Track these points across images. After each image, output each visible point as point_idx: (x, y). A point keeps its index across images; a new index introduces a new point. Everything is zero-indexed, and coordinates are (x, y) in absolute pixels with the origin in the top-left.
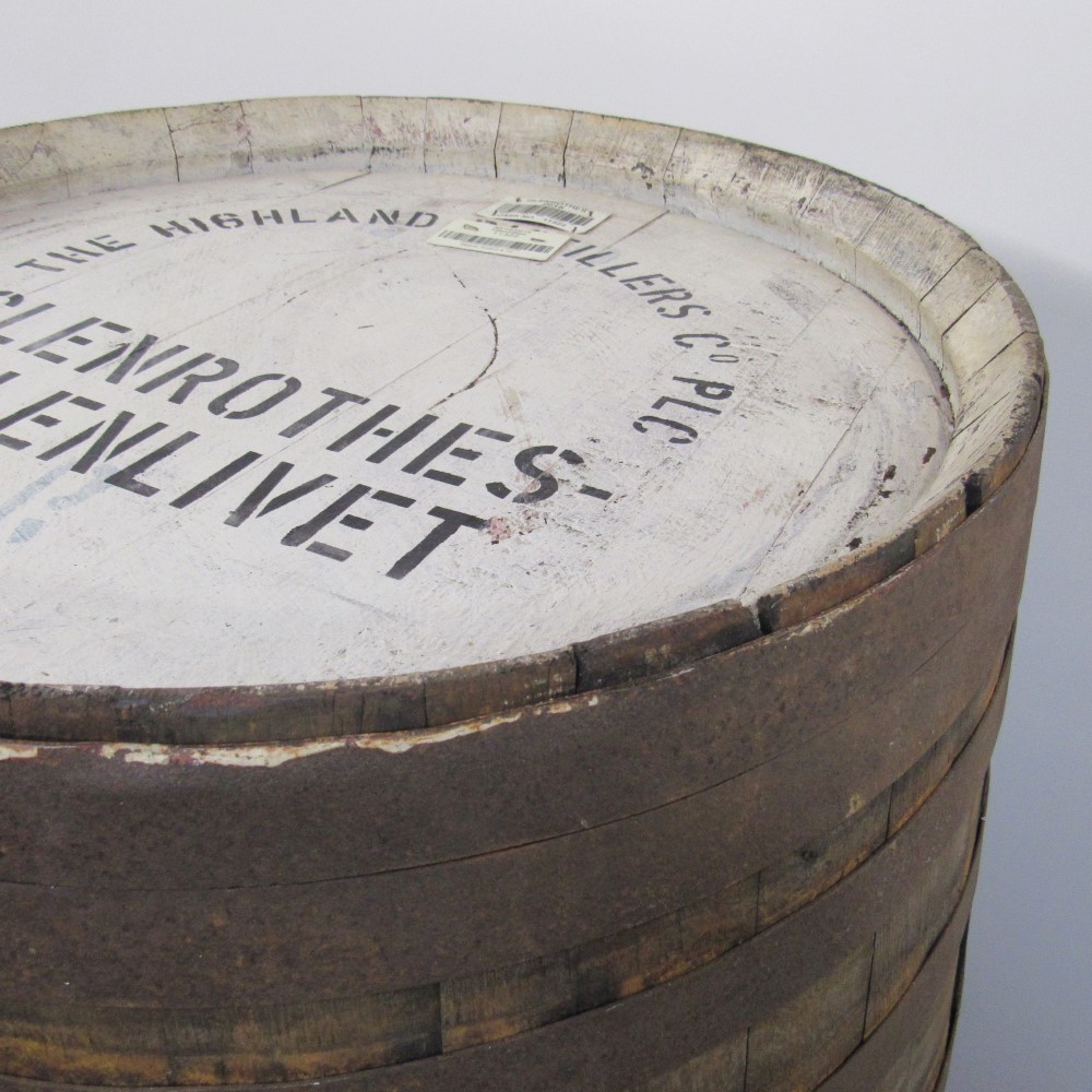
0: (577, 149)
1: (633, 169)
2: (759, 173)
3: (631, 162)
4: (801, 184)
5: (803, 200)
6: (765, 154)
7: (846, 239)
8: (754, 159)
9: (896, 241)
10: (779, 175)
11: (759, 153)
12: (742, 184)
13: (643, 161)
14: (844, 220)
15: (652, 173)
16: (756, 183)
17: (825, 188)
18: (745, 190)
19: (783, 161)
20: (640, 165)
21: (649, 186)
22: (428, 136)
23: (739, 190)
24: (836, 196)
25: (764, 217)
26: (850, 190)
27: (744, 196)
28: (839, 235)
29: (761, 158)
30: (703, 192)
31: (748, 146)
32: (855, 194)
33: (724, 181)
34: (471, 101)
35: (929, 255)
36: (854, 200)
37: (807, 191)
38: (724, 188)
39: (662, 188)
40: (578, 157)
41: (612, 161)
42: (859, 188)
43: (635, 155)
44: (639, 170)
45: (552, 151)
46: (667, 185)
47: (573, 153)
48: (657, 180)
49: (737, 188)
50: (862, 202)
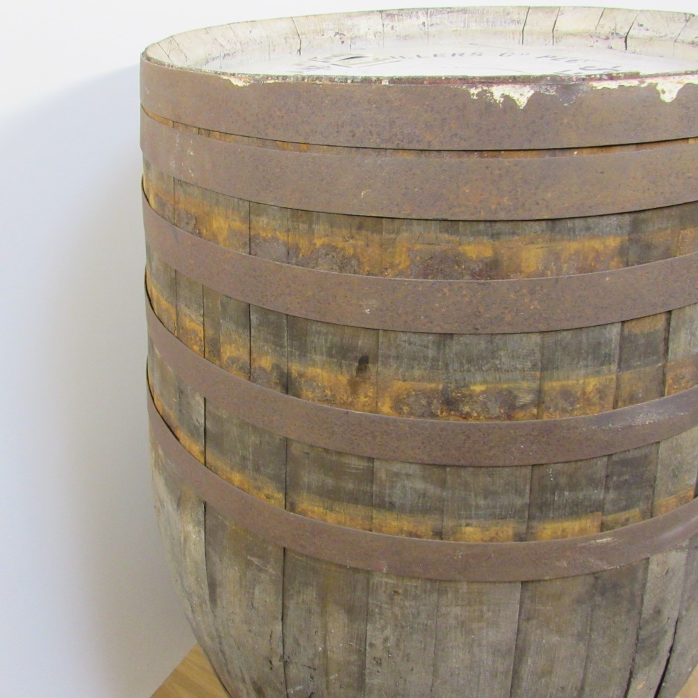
0: (304, 34)
1: (335, 36)
2: (395, 20)
3: (332, 34)
4: (418, 17)
5: (424, 23)
6: (391, 12)
7: (459, 29)
8: (388, 15)
9: (485, 19)
10: (404, 18)
11: (388, 12)
12: (389, 27)
13: (337, 31)
14: (451, 22)
15: (344, 35)
16: (396, 24)
17: (431, 15)
18: (392, 28)
19: (401, 12)
20: (337, 33)
21: (343, 42)
22: (240, 43)
23: (390, 30)
24: (439, 16)
25: (406, 37)
26: (444, 12)
27: (393, 31)
28: (453, 29)
29: (391, 14)
30: (371, 37)
31: (381, 12)
32: (448, 12)
33: (380, 28)
34: (247, 22)
35: (509, 17)
36: (450, 14)
37: (423, 19)
38: (382, 31)
39: (349, 41)
40: (306, 38)
41: (323, 35)
42: (448, 10)
43: (332, 30)
44: (337, 36)
45: (294, 39)
46: (352, 39)
47: (304, 37)
48: (348, 38)
49: (388, 29)
50: (455, 14)
